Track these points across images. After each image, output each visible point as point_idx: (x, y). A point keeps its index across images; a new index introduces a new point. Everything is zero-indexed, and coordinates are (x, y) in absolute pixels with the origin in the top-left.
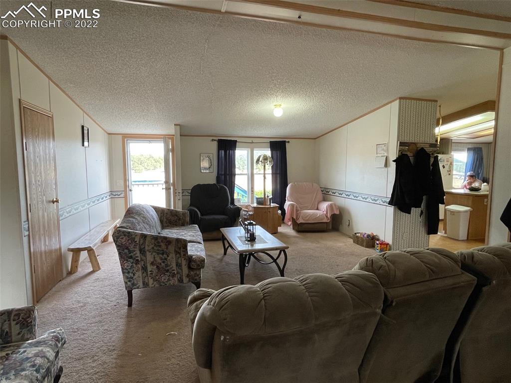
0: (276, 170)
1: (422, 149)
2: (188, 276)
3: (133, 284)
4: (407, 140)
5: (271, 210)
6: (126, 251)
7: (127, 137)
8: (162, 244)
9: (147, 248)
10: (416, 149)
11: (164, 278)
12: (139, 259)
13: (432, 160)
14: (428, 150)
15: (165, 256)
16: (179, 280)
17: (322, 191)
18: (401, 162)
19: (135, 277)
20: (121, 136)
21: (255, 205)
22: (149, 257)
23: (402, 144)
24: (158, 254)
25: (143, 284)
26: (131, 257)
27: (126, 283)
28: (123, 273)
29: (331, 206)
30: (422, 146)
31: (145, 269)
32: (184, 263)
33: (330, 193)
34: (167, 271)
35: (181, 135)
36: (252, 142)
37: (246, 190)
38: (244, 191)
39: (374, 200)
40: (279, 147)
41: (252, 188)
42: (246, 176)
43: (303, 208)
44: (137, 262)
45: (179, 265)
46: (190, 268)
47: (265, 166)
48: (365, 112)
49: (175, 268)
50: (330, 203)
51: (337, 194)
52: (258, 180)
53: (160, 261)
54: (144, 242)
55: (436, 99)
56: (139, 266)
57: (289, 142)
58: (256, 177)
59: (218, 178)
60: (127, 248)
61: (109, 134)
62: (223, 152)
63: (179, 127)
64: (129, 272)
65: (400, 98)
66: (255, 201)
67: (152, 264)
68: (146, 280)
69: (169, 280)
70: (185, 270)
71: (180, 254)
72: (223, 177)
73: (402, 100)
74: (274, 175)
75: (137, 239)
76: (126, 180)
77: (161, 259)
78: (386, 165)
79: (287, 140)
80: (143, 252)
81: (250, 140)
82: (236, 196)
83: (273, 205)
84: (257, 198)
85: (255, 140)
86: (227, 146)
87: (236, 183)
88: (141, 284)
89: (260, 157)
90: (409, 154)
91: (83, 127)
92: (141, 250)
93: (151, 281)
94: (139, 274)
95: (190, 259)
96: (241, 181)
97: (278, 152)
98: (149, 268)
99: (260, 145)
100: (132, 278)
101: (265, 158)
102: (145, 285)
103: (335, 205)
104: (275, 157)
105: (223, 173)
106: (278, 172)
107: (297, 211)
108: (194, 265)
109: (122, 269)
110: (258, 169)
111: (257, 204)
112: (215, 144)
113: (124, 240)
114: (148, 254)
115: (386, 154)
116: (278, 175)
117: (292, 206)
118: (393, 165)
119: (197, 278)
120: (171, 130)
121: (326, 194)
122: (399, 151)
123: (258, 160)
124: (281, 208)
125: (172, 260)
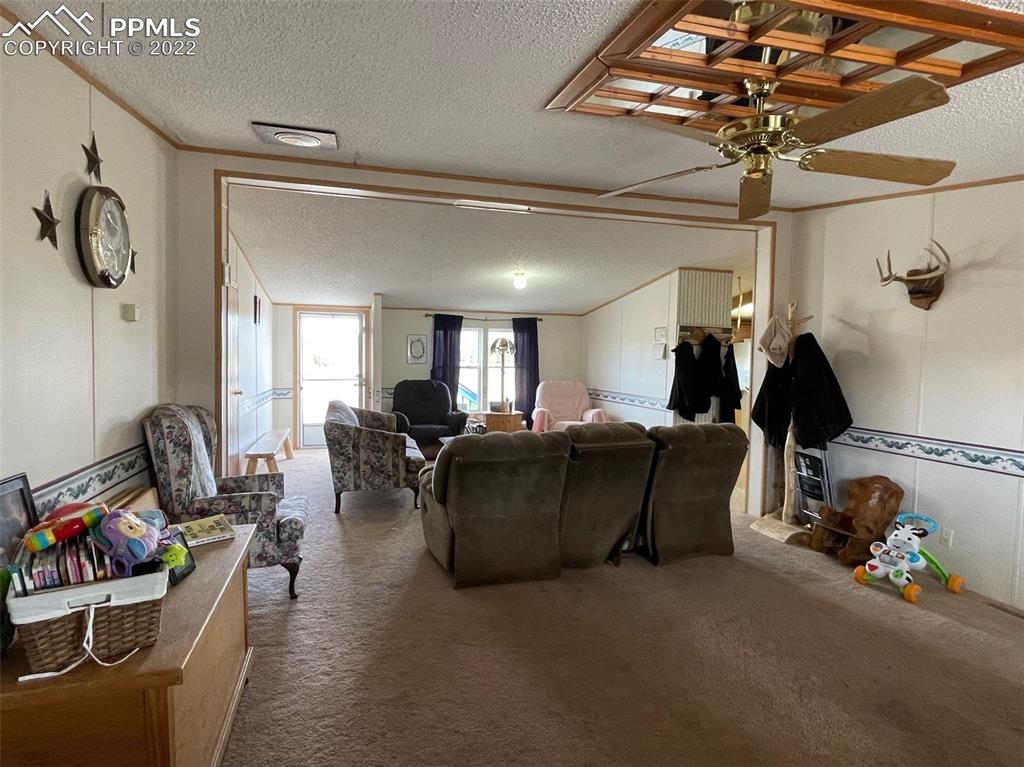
0: (522, 362)
1: (711, 336)
2: (405, 479)
3: (343, 486)
4: (690, 322)
5: (511, 419)
6: (337, 446)
7: (300, 309)
8: (379, 439)
9: (361, 443)
10: (701, 334)
11: (378, 481)
12: (351, 456)
13: (724, 351)
14: (719, 336)
15: (381, 454)
16: (395, 484)
17: (591, 394)
18: (682, 351)
19: (346, 478)
20: (291, 307)
21: (489, 412)
22: (363, 455)
23: (683, 329)
24: (373, 451)
25: (355, 486)
26: (342, 454)
27: (335, 484)
28: (333, 472)
29: (599, 414)
30: (711, 331)
31: (357, 468)
32: (401, 464)
33: (601, 397)
34: (382, 472)
35: (383, 308)
36: (486, 320)
37: (476, 392)
38: (473, 395)
39: (653, 404)
40: (526, 327)
41: (485, 388)
42: (476, 371)
43: (558, 419)
44: (349, 460)
45: (395, 466)
46: (408, 471)
47: (503, 356)
48: (646, 281)
49: (391, 469)
50: (597, 410)
51: (618, 399)
52: (494, 375)
53: (374, 460)
54: (359, 437)
55: (731, 269)
56: (351, 464)
57: (541, 320)
58: (490, 372)
59: (433, 372)
60: (339, 444)
61: (274, 304)
62: (442, 332)
63: (380, 297)
64: (339, 472)
65: (680, 268)
66: (489, 408)
67: (366, 463)
68: (358, 481)
69: (383, 483)
70: (402, 472)
71: (397, 451)
72: (441, 371)
73: (683, 271)
74: (519, 370)
75: (352, 433)
76: (296, 372)
77: (376, 458)
78: (665, 356)
79: (539, 317)
80: (356, 447)
81: (483, 316)
82: (459, 401)
83: (514, 412)
84: (491, 403)
85: (490, 316)
86: (447, 325)
87: (460, 381)
88: (352, 486)
89: (496, 342)
90: (692, 342)
91: (256, 298)
92: (353, 447)
93: (363, 483)
94: (350, 474)
95: (408, 461)
96: (467, 378)
97: (526, 335)
98: (363, 468)
99: (498, 324)
100: (342, 478)
101: (504, 344)
102: (357, 487)
103: (605, 414)
104: (520, 343)
105: (441, 364)
106: (525, 365)
107: (549, 420)
108: (413, 468)
109: (332, 467)
110: (494, 358)
111: (492, 410)
112: (430, 321)
113: (337, 433)
114: (362, 451)
115: (665, 342)
116: (525, 371)
117: (543, 413)
118: (673, 356)
119: (415, 482)
120: (368, 300)
121: (595, 398)
122: (680, 337)
123: (493, 347)
124: (528, 417)
125: (388, 458)
